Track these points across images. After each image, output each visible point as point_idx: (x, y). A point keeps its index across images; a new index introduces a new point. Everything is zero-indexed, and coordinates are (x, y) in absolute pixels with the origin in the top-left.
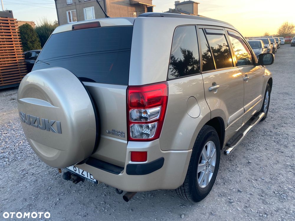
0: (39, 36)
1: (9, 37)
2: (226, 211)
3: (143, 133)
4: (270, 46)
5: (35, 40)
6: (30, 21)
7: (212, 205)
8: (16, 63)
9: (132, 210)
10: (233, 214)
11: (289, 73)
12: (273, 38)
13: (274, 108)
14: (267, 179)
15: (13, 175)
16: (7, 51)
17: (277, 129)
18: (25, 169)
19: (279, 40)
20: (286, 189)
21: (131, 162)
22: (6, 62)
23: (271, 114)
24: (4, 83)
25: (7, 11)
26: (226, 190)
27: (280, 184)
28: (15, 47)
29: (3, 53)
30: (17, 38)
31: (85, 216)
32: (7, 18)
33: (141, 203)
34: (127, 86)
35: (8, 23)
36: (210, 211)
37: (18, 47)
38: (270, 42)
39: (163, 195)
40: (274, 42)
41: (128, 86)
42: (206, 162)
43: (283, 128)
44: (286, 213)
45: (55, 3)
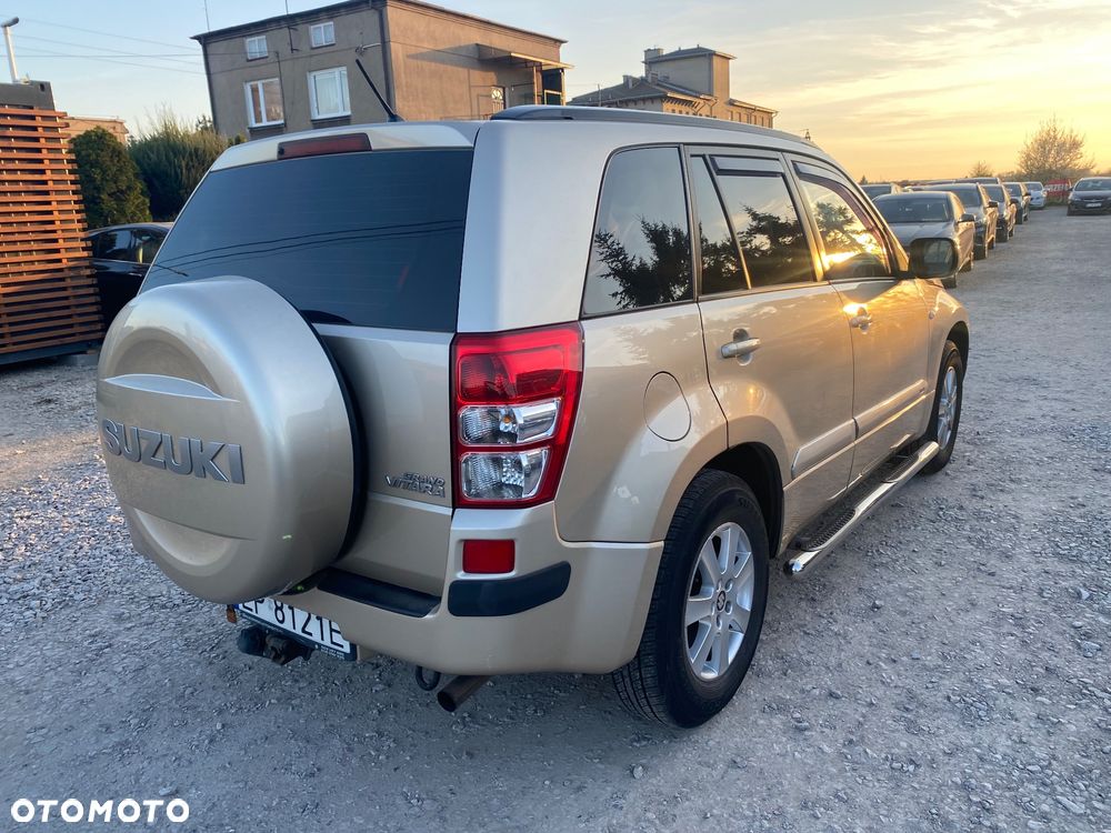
0: (145, 172)
1: (37, 177)
2: (784, 756)
3: (504, 484)
4: (986, 213)
5: (129, 188)
6: (108, 118)
7: (738, 739)
8: (61, 270)
9: (470, 755)
10: (805, 764)
11: (1047, 310)
12: (999, 185)
13: (981, 431)
14: (929, 658)
15: (59, 652)
16: (29, 227)
17: (982, 498)
18: (100, 632)
19: (1023, 191)
20: (989, 686)
21: (461, 575)
22: (24, 268)
23: (966, 452)
24: (14, 344)
25: (32, 83)
26: (790, 692)
27: (970, 672)
28: (56, 213)
29: (13, 233)
30: (64, 181)
31: (313, 775)
32: (32, 108)
33: (500, 735)
34: (453, 335)
35: (35, 129)
36: (730, 755)
37: (70, 211)
38: (986, 200)
39: (577, 709)
40: (1003, 200)
41: (457, 333)
42: (715, 593)
43: (1002, 497)
44: (981, 759)
45: (201, 52)
